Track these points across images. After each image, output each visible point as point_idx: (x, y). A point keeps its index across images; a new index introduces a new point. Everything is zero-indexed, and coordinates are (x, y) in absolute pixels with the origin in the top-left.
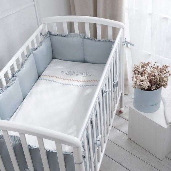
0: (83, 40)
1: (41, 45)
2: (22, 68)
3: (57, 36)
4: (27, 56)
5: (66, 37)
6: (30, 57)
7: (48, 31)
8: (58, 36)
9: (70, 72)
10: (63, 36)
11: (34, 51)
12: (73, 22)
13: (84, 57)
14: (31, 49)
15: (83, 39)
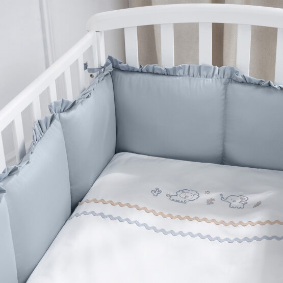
0: (226, 89)
1: (88, 97)
2: (23, 164)
3: (138, 72)
4: (43, 126)
5: (169, 75)
6: (50, 129)
7: (110, 58)
8: (142, 72)
9: (183, 191)
10: (157, 74)
11: (64, 111)
13: (224, 146)
14: (56, 104)
15: (226, 84)
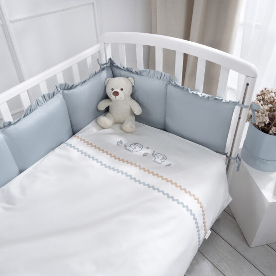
0: (166, 87)
4: (46, 98)
5: (138, 74)
8: (124, 70)
11: (67, 89)
12: (154, 47)
